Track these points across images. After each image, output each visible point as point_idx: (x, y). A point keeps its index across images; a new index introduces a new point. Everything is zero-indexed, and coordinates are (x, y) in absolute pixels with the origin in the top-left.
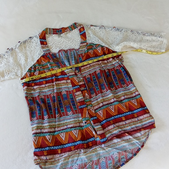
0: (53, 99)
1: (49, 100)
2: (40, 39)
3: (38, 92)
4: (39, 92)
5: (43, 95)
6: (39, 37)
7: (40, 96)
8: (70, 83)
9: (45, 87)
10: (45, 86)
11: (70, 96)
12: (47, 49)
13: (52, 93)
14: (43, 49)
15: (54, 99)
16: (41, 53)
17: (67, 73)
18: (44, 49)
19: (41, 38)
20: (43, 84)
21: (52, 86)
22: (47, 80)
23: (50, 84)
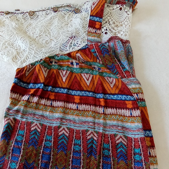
0: (90, 146)
1: (78, 145)
2: (91, 16)
3: (58, 119)
4: (62, 119)
5: (68, 128)
6: (91, 11)
7: (61, 129)
8: (139, 119)
9: (75, 110)
10: (77, 108)
11: (134, 154)
12: (96, 38)
13: (91, 130)
14: (90, 36)
15: (92, 146)
16: (83, 43)
17: (132, 91)
18: (90, 38)
19: (94, 14)
20: (74, 103)
21: (91, 113)
22: (83, 96)
23: (87, 107)
